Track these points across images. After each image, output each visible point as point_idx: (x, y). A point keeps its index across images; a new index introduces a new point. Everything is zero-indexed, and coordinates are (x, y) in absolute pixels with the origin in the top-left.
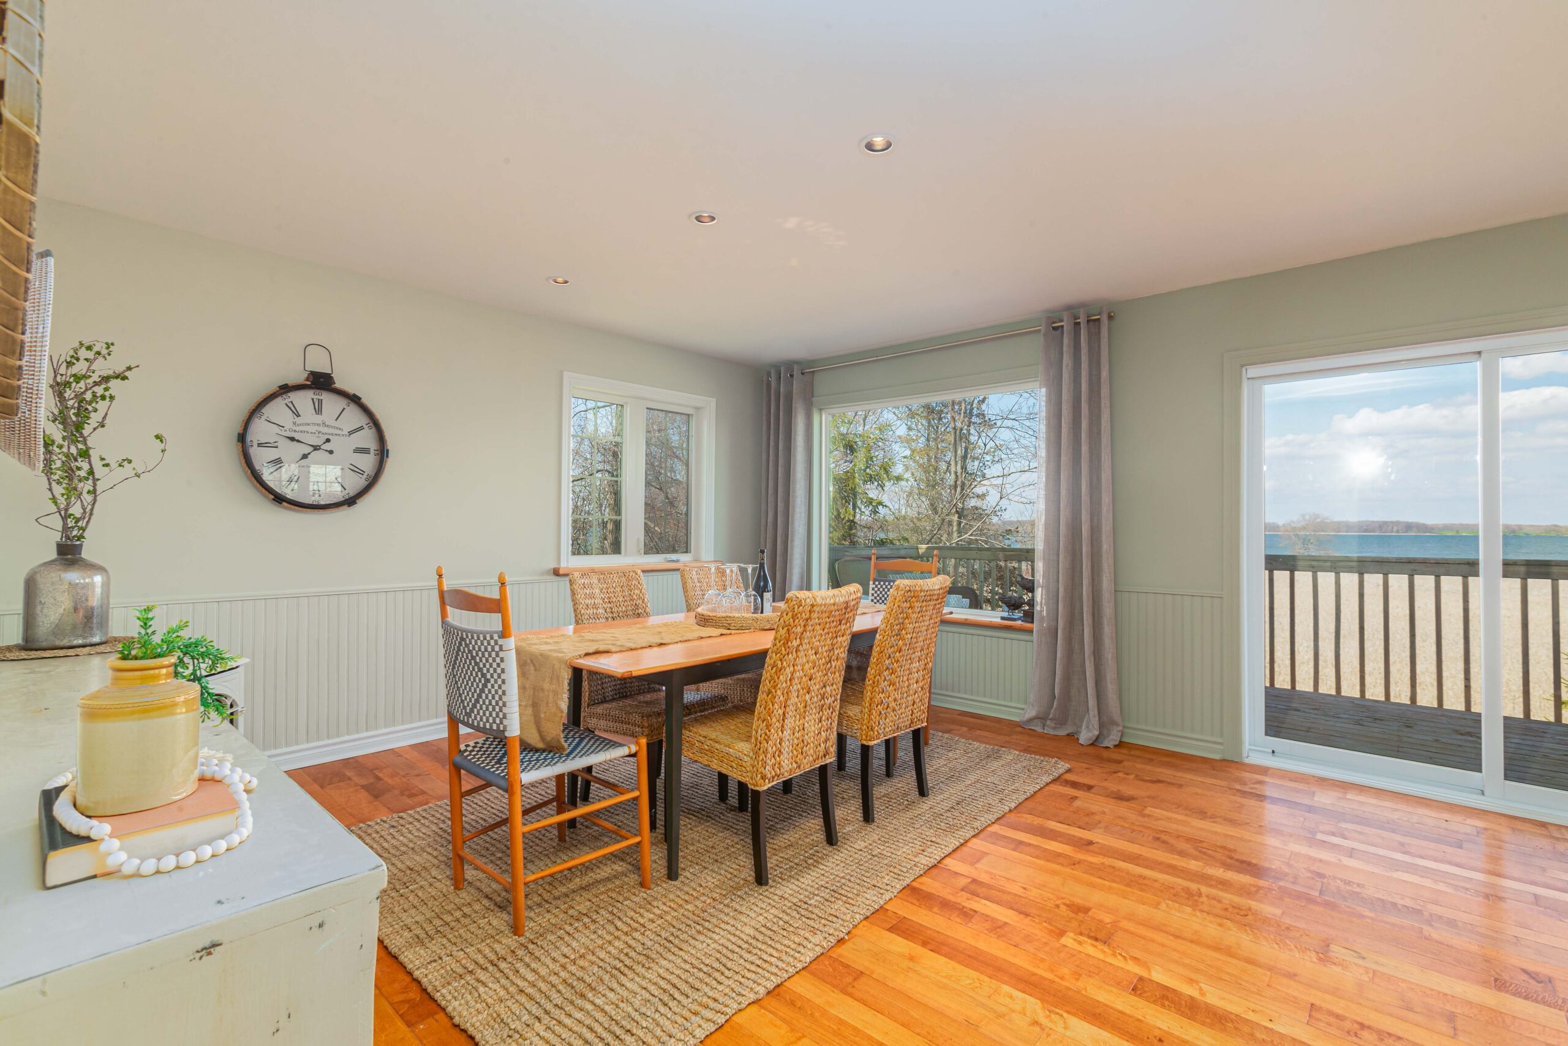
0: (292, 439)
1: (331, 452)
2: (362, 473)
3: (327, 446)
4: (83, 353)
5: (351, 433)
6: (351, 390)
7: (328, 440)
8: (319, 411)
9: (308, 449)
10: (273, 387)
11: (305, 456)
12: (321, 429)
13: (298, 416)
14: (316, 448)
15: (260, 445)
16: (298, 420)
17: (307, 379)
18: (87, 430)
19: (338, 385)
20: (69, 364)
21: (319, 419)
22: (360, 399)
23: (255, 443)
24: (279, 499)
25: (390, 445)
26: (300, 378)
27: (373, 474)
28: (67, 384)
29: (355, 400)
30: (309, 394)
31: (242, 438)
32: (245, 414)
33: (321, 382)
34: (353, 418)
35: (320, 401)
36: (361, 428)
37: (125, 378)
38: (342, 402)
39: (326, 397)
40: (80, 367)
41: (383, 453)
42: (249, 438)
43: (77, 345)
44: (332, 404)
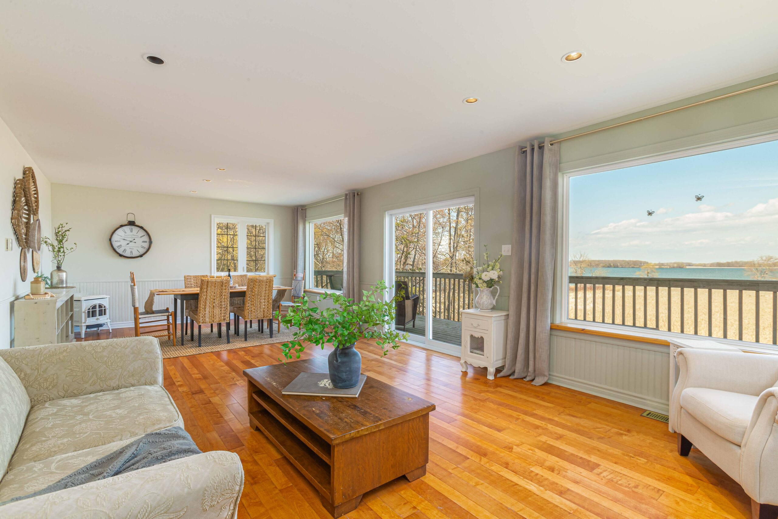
0: (124, 239)
1: (135, 243)
2: (144, 248)
3: (134, 241)
4: (61, 226)
5: (141, 237)
6: (140, 225)
7: (134, 239)
8: (132, 231)
9: (129, 242)
10: (118, 226)
11: (128, 244)
12: (132, 236)
13: (126, 233)
14: (131, 242)
15: (115, 241)
16: (126, 234)
17: (128, 223)
18: (64, 241)
19: (137, 224)
20: (58, 228)
21: (131, 234)
22: (143, 227)
23: (114, 241)
24: (121, 255)
25: (153, 240)
26: (126, 223)
27: (148, 248)
28: (58, 233)
29: (142, 228)
30: (129, 227)
31: (110, 240)
32: (110, 234)
33: (132, 223)
34: (142, 233)
35: (132, 229)
36: (144, 236)
37: (69, 231)
38: (138, 229)
39: (133, 227)
40: (60, 229)
41: (151, 242)
42: (112, 240)
43: (60, 224)
44: (135, 229)
